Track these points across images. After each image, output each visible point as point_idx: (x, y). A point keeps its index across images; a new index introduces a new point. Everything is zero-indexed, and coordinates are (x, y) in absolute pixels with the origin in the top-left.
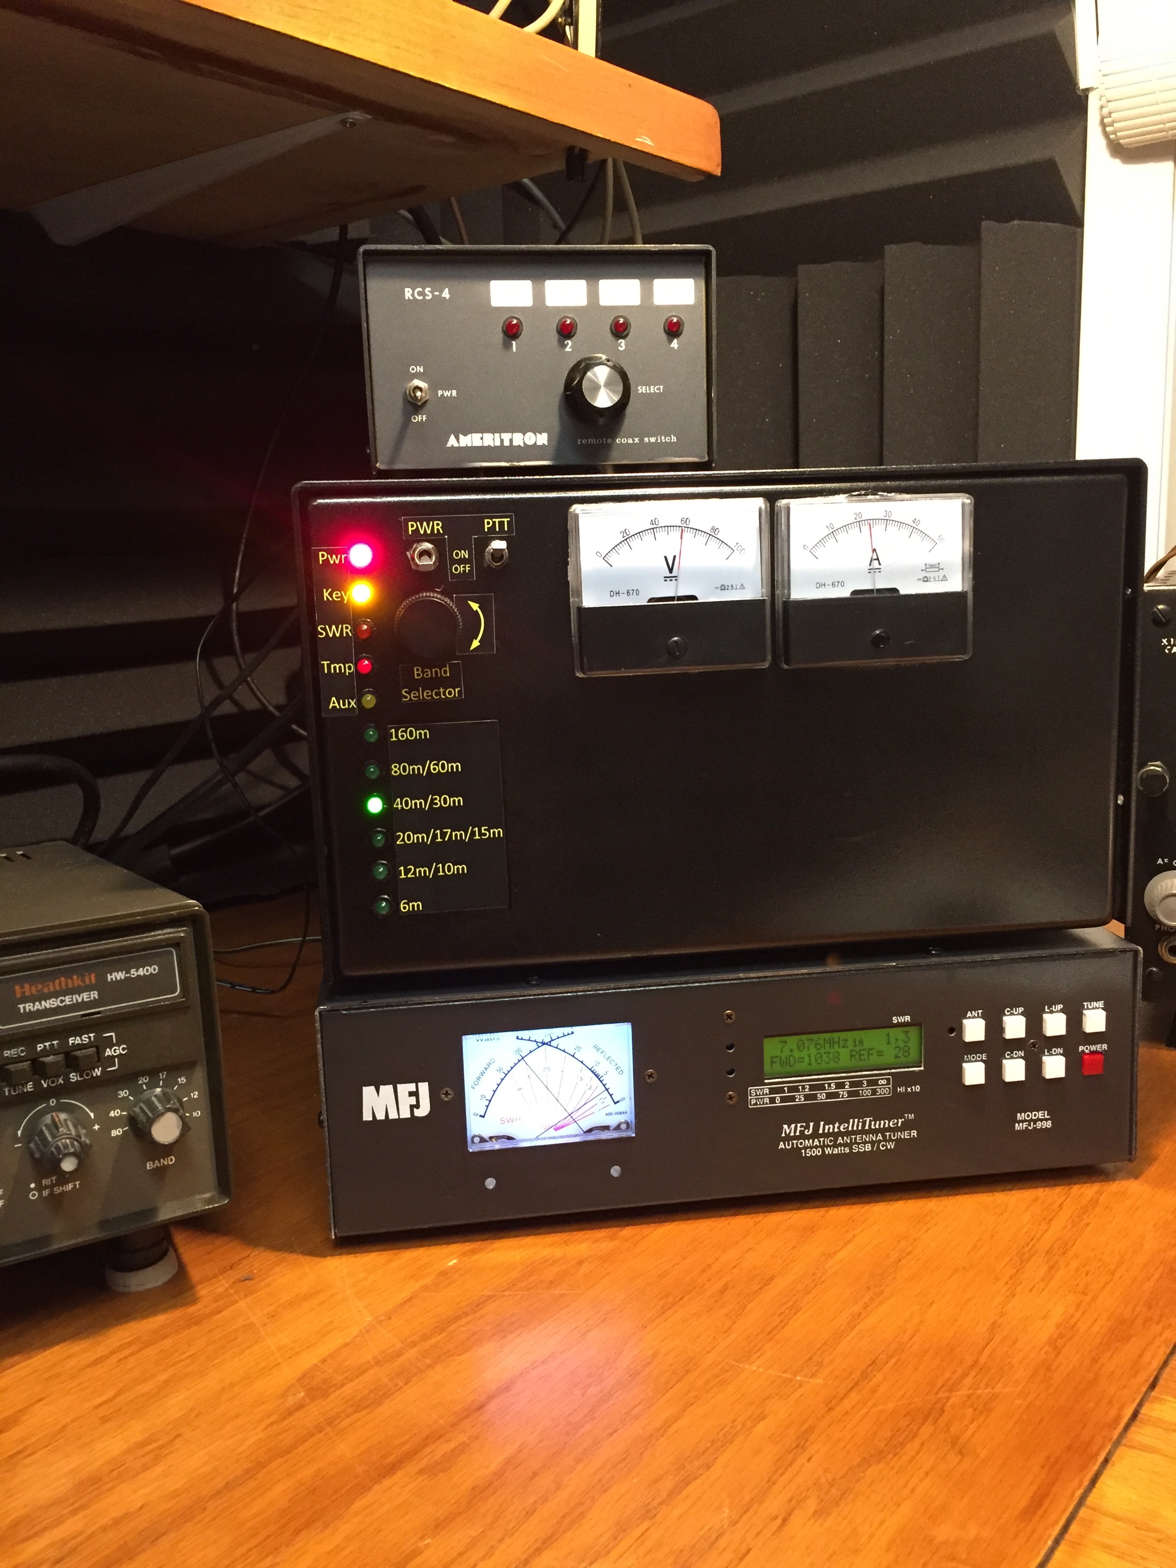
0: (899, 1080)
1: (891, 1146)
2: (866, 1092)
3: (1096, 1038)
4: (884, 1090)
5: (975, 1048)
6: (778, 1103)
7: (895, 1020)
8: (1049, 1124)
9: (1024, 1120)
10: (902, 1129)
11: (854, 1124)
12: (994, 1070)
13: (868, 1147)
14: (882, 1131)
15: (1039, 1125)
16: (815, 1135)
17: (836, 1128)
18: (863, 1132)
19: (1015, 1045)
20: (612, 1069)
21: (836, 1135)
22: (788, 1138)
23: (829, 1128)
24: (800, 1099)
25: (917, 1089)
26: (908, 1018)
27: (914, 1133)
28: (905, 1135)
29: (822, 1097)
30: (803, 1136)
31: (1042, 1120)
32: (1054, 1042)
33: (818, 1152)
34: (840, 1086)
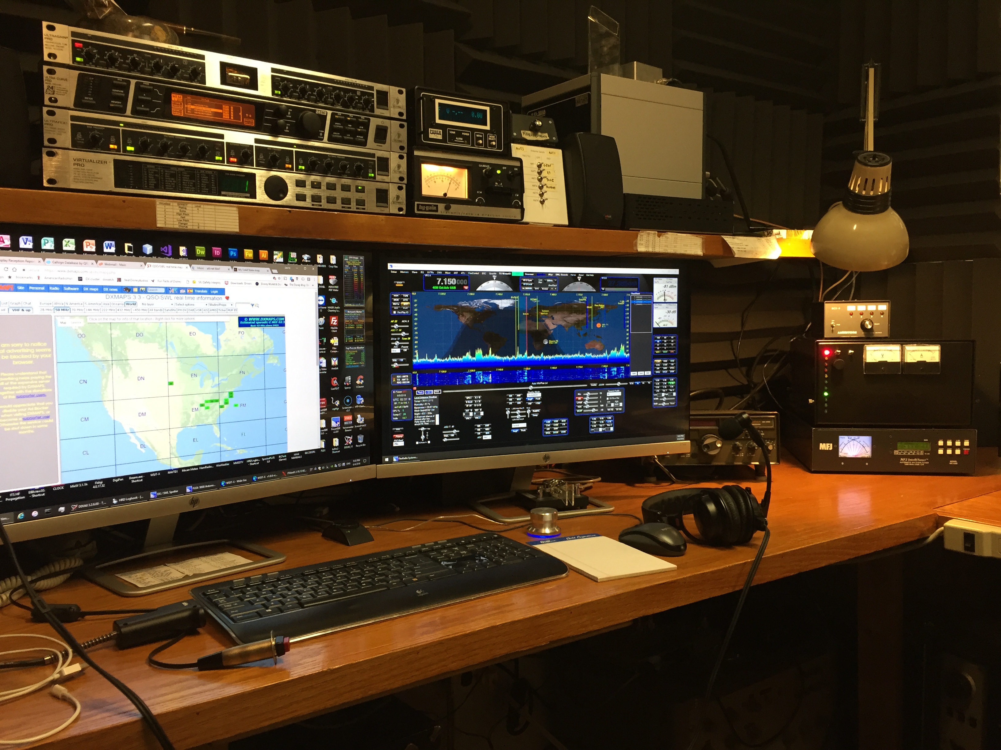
0: (925, 452)
1: (923, 465)
2: (918, 454)
3: (967, 447)
4: (922, 453)
5: (941, 447)
6: (900, 454)
7: (925, 440)
8: (957, 464)
9: (952, 462)
10: (926, 461)
11: (915, 460)
12: (945, 451)
13: (918, 465)
14: (921, 462)
15: (955, 464)
16: (907, 461)
17: (912, 460)
18: (917, 461)
19: (949, 447)
20: (867, 446)
21: (912, 461)
22: (902, 461)
23: (910, 460)
24: (904, 454)
25: (929, 454)
26: (927, 440)
27: (928, 463)
28: (926, 463)
29: (909, 454)
30: (905, 461)
31: (955, 462)
32: (958, 447)
33: (908, 464)
34: (913, 452)
